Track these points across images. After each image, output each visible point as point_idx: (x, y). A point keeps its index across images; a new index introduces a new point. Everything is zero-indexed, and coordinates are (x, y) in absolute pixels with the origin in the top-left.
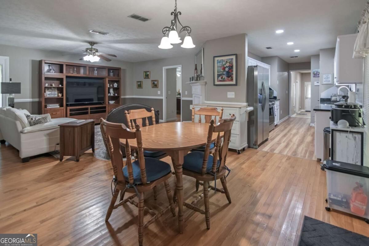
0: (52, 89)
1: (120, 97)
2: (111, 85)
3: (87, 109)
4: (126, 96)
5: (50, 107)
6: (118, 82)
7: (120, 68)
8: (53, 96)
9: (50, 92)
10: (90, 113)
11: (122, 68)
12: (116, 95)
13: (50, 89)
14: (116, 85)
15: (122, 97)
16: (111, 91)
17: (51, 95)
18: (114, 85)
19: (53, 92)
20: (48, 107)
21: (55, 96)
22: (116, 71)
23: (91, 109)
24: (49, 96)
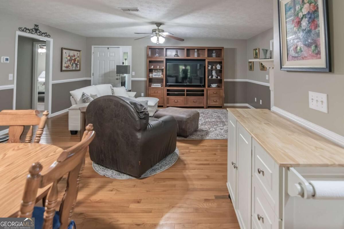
0: (158, 71)
1: (223, 80)
2: (214, 67)
3: (184, 91)
4: (236, 79)
5: (153, 86)
6: (220, 63)
7: (223, 48)
8: (158, 76)
9: (156, 73)
10: (187, 96)
11: (224, 47)
12: (219, 77)
13: (156, 71)
14: (218, 67)
15: (225, 80)
16: (214, 73)
17: (157, 76)
18: (217, 66)
19: (158, 73)
20: (152, 86)
21: (159, 77)
22: (219, 51)
23: (187, 91)
24: (155, 76)
